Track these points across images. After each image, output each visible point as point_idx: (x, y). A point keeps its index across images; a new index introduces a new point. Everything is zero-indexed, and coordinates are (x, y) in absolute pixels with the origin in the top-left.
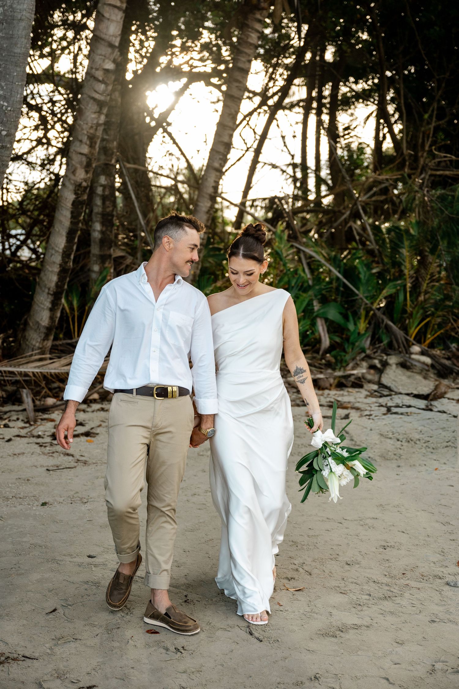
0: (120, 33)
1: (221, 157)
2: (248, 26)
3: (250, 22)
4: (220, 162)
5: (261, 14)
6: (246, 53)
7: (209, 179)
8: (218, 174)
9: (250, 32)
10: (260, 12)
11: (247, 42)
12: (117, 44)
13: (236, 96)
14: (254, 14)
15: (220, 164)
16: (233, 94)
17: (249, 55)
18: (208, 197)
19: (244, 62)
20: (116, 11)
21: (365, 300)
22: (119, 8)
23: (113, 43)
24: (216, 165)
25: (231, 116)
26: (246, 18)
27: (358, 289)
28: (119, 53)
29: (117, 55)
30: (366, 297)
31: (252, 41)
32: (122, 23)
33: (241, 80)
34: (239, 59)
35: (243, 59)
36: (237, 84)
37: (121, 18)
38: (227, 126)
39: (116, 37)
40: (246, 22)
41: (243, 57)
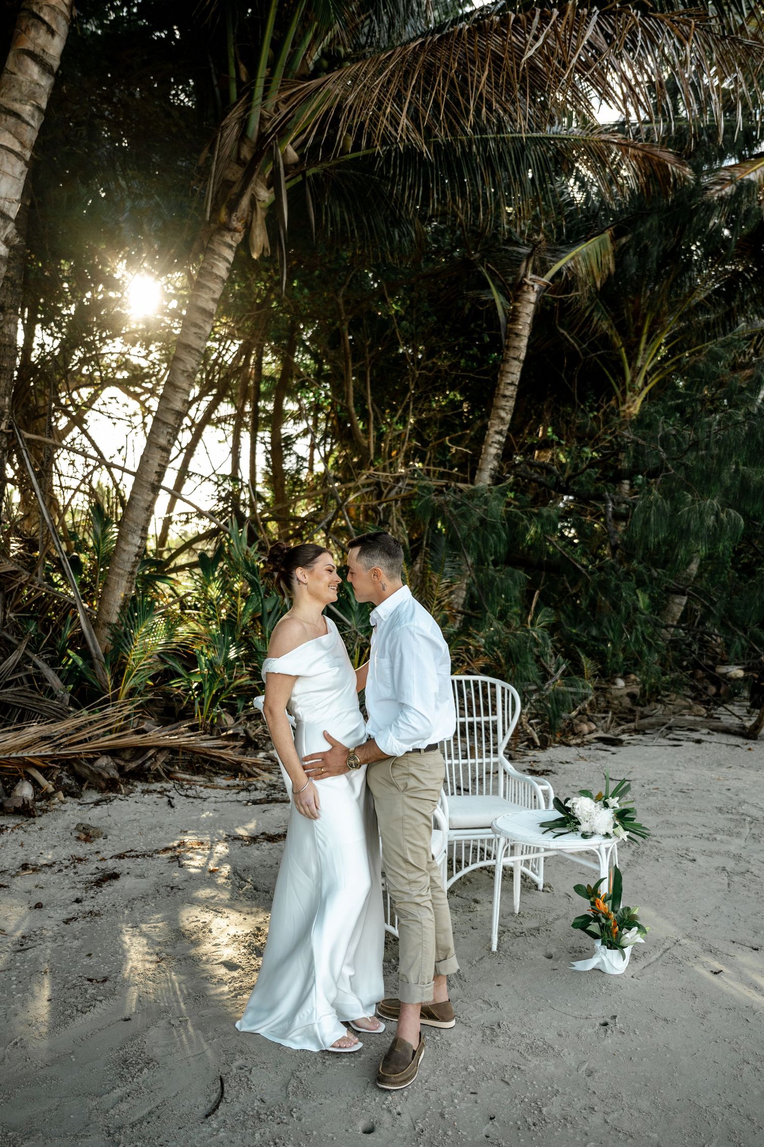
0: (18, 197)
1: (170, 430)
2: (213, 251)
3: (215, 246)
4: (168, 437)
5: (232, 237)
6: (210, 289)
7: (151, 462)
8: (164, 454)
9: (216, 259)
10: (232, 233)
11: (211, 274)
12: (13, 215)
13: (194, 346)
14: (223, 236)
15: (169, 441)
16: (190, 343)
17: (214, 292)
18: (149, 486)
19: (207, 301)
20: (13, 159)
21: (359, 633)
22: (17, 154)
23: (5, 210)
24: (163, 441)
25: (186, 375)
26: (211, 241)
27: (349, 618)
28: (15, 231)
29: (11, 232)
30: (361, 630)
31: (218, 273)
32: (22, 181)
33: (202, 324)
34: (199, 296)
35: (206, 297)
36: (197, 330)
37: (22, 173)
38: (179, 388)
39: (11, 202)
40: (210, 246)
41: (206, 293)
